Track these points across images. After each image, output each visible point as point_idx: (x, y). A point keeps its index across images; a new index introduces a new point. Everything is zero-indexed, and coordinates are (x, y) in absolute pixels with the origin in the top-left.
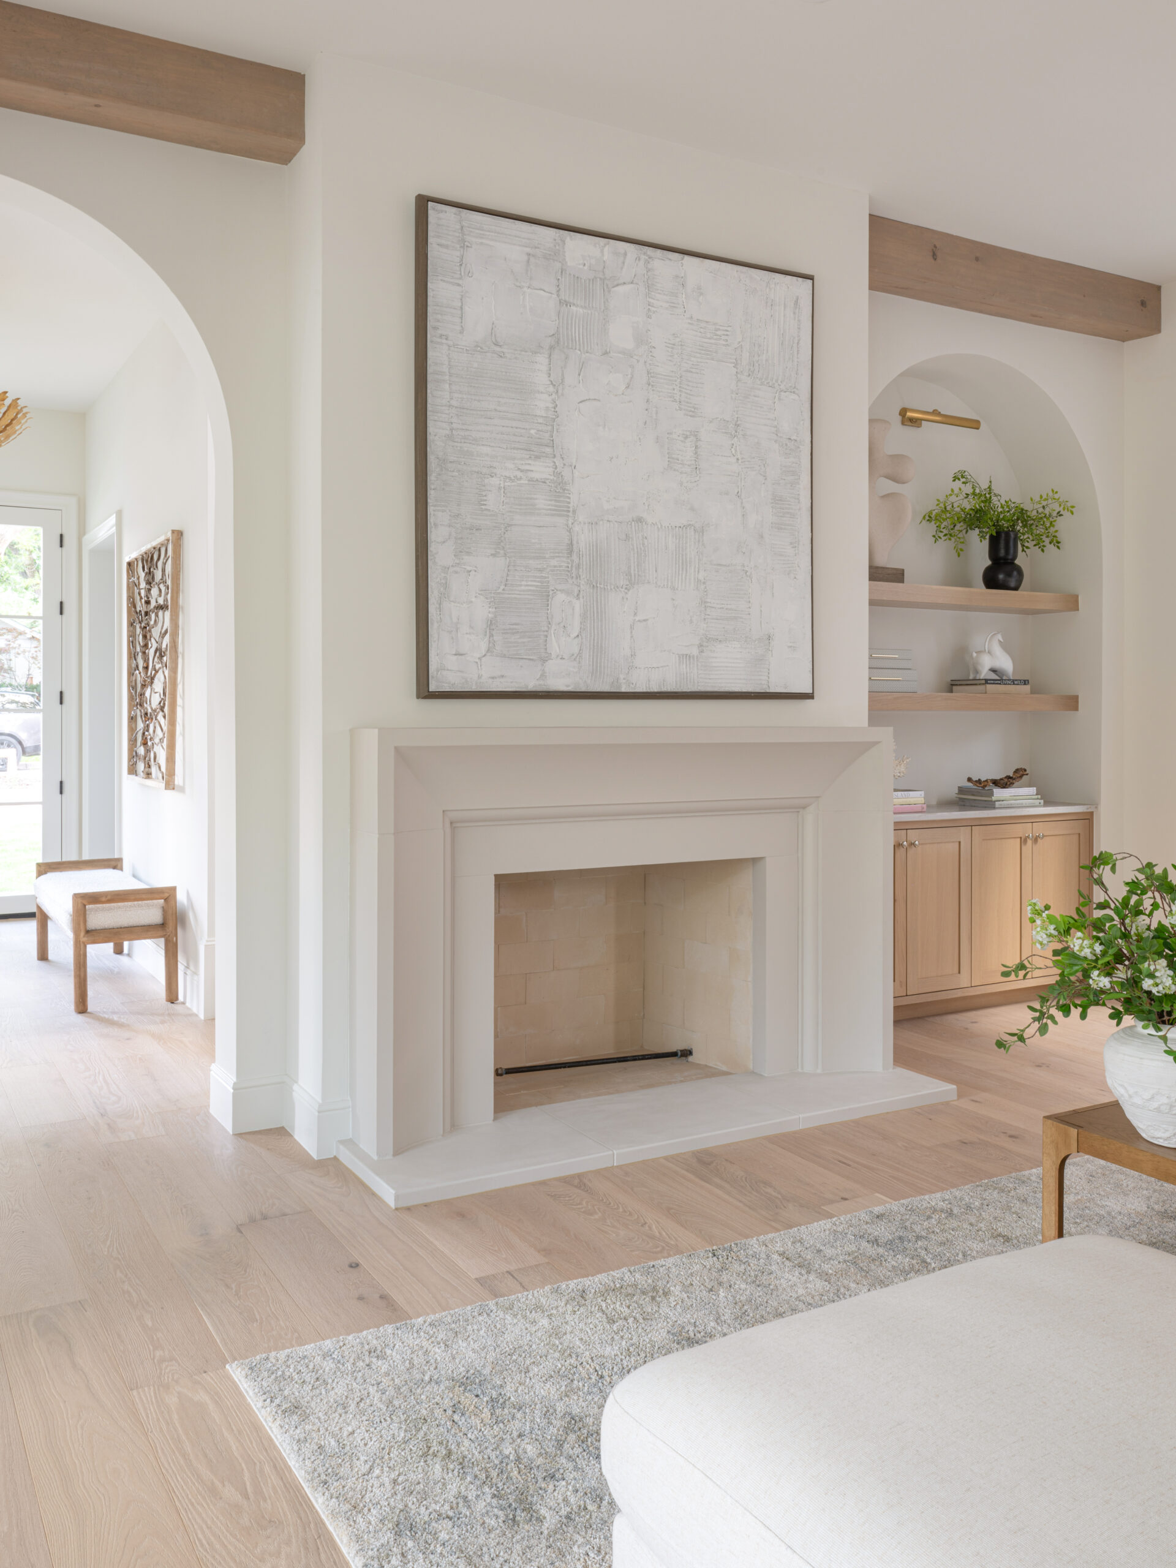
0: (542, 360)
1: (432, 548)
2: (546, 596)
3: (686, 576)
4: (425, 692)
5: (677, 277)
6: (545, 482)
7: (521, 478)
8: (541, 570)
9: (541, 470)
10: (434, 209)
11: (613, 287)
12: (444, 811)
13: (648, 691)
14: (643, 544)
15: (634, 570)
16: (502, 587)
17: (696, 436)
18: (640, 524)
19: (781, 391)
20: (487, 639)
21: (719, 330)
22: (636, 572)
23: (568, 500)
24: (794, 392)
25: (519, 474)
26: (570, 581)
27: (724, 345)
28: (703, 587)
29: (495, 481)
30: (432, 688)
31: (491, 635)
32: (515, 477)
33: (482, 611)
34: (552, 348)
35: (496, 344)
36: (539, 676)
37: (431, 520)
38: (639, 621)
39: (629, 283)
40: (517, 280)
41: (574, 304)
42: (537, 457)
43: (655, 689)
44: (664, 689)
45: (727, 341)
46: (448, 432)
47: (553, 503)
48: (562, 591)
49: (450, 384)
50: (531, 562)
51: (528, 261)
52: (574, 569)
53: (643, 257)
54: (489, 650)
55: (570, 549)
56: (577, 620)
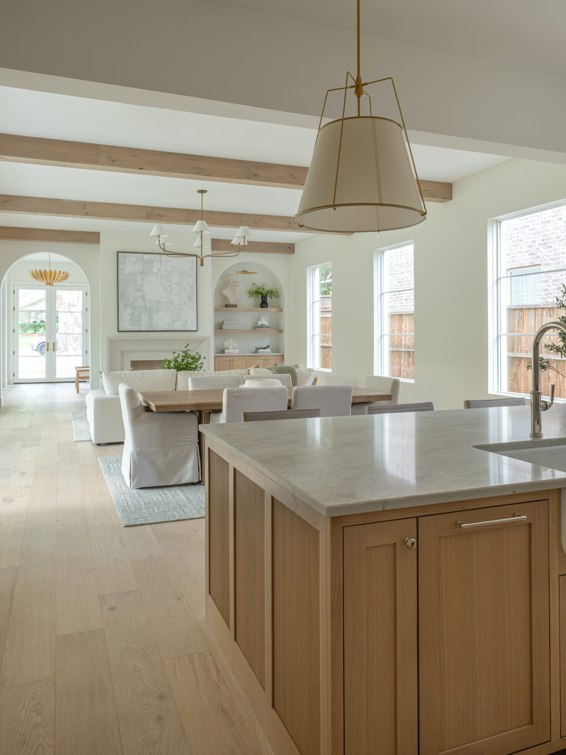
0: (140, 276)
1: (119, 308)
2: (141, 315)
3: (169, 310)
4: (119, 331)
6: (140, 296)
8: (140, 311)
9: (140, 294)
10: (119, 254)
11: (154, 262)
12: (120, 350)
14: (160, 305)
15: (158, 310)
16: (132, 314)
17: (171, 286)
18: (159, 302)
19: (189, 276)
21: (176, 267)
23: (145, 299)
24: (192, 276)
25: (135, 295)
26: (145, 312)
27: (177, 270)
28: (172, 312)
29: (131, 296)
30: (119, 330)
31: (130, 321)
33: (129, 318)
34: (142, 274)
35: (131, 274)
36: (139, 328)
37: (119, 303)
38: (159, 318)
39: (156, 261)
40: (135, 263)
41: (146, 266)
42: (139, 292)
43: (162, 330)
44: (164, 330)
46: (123, 289)
47: (142, 299)
48: (144, 314)
49: (122, 281)
50: (138, 309)
51: (137, 260)
52: (146, 310)
53: (159, 256)
54: (130, 324)
55: (145, 307)
56: (147, 318)
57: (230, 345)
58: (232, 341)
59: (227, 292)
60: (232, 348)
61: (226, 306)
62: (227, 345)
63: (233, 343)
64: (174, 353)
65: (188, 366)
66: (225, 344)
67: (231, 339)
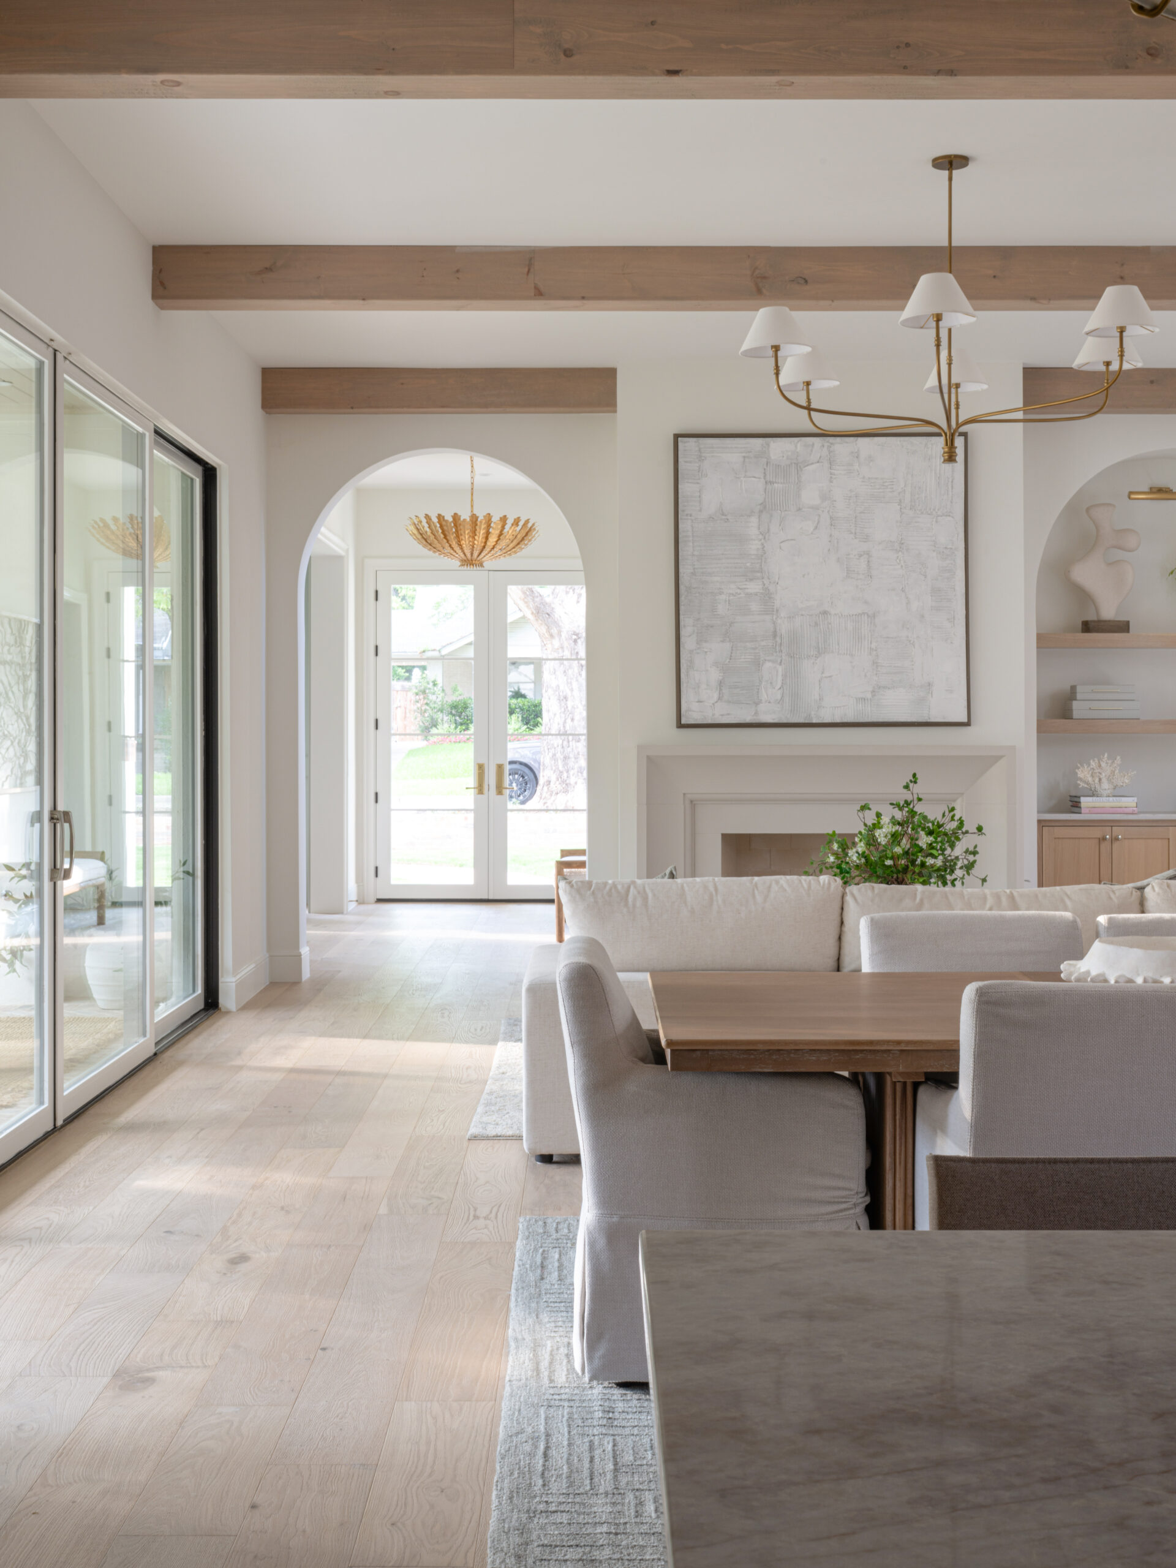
0: (754, 520)
1: (682, 640)
2: (757, 664)
3: (861, 646)
4: (680, 725)
5: (852, 453)
6: (757, 595)
7: (740, 594)
8: (754, 649)
9: (754, 587)
10: (682, 442)
11: (805, 467)
12: (684, 794)
13: (833, 721)
14: (828, 628)
15: (822, 645)
16: (728, 660)
17: (868, 554)
18: (826, 616)
19: (938, 516)
20: (718, 692)
21: (886, 482)
22: (823, 646)
23: (773, 604)
24: (949, 516)
25: (739, 591)
26: (775, 654)
27: (891, 492)
28: (875, 653)
29: (723, 597)
30: (683, 722)
31: (720, 690)
32: (736, 593)
33: (715, 675)
34: (761, 512)
35: (723, 514)
36: (753, 714)
37: (682, 624)
38: (826, 677)
39: (816, 463)
40: (736, 474)
41: (776, 483)
42: (751, 580)
43: (838, 720)
44: (845, 720)
45: (892, 488)
46: (692, 571)
47: (763, 607)
48: (769, 661)
49: (693, 543)
50: (748, 644)
51: (744, 461)
52: (777, 648)
53: (826, 444)
54: (720, 699)
55: (775, 635)
56: (780, 678)
57: (1100, 780)
58: (1110, 762)
59: (1087, 574)
60: (1109, 792)
61: (1087, 627)
62: (1090, 779)
63: (1113, 772)
64: (864, 808)
65: (913, 862)
66: (1084, 773)
67: (1106, 755)
